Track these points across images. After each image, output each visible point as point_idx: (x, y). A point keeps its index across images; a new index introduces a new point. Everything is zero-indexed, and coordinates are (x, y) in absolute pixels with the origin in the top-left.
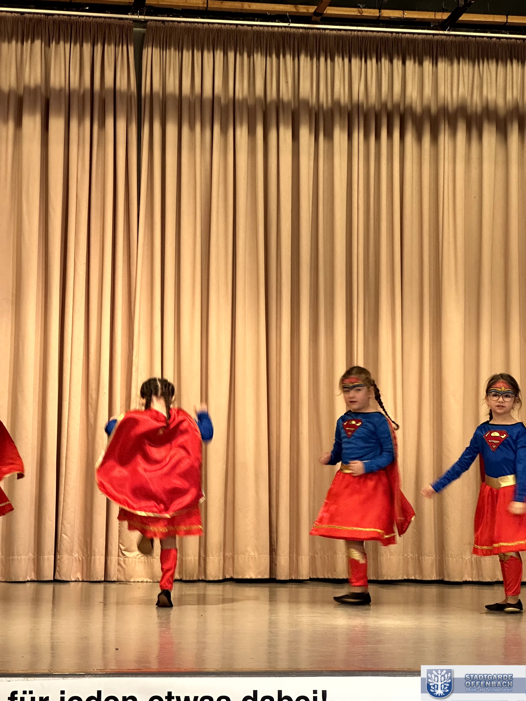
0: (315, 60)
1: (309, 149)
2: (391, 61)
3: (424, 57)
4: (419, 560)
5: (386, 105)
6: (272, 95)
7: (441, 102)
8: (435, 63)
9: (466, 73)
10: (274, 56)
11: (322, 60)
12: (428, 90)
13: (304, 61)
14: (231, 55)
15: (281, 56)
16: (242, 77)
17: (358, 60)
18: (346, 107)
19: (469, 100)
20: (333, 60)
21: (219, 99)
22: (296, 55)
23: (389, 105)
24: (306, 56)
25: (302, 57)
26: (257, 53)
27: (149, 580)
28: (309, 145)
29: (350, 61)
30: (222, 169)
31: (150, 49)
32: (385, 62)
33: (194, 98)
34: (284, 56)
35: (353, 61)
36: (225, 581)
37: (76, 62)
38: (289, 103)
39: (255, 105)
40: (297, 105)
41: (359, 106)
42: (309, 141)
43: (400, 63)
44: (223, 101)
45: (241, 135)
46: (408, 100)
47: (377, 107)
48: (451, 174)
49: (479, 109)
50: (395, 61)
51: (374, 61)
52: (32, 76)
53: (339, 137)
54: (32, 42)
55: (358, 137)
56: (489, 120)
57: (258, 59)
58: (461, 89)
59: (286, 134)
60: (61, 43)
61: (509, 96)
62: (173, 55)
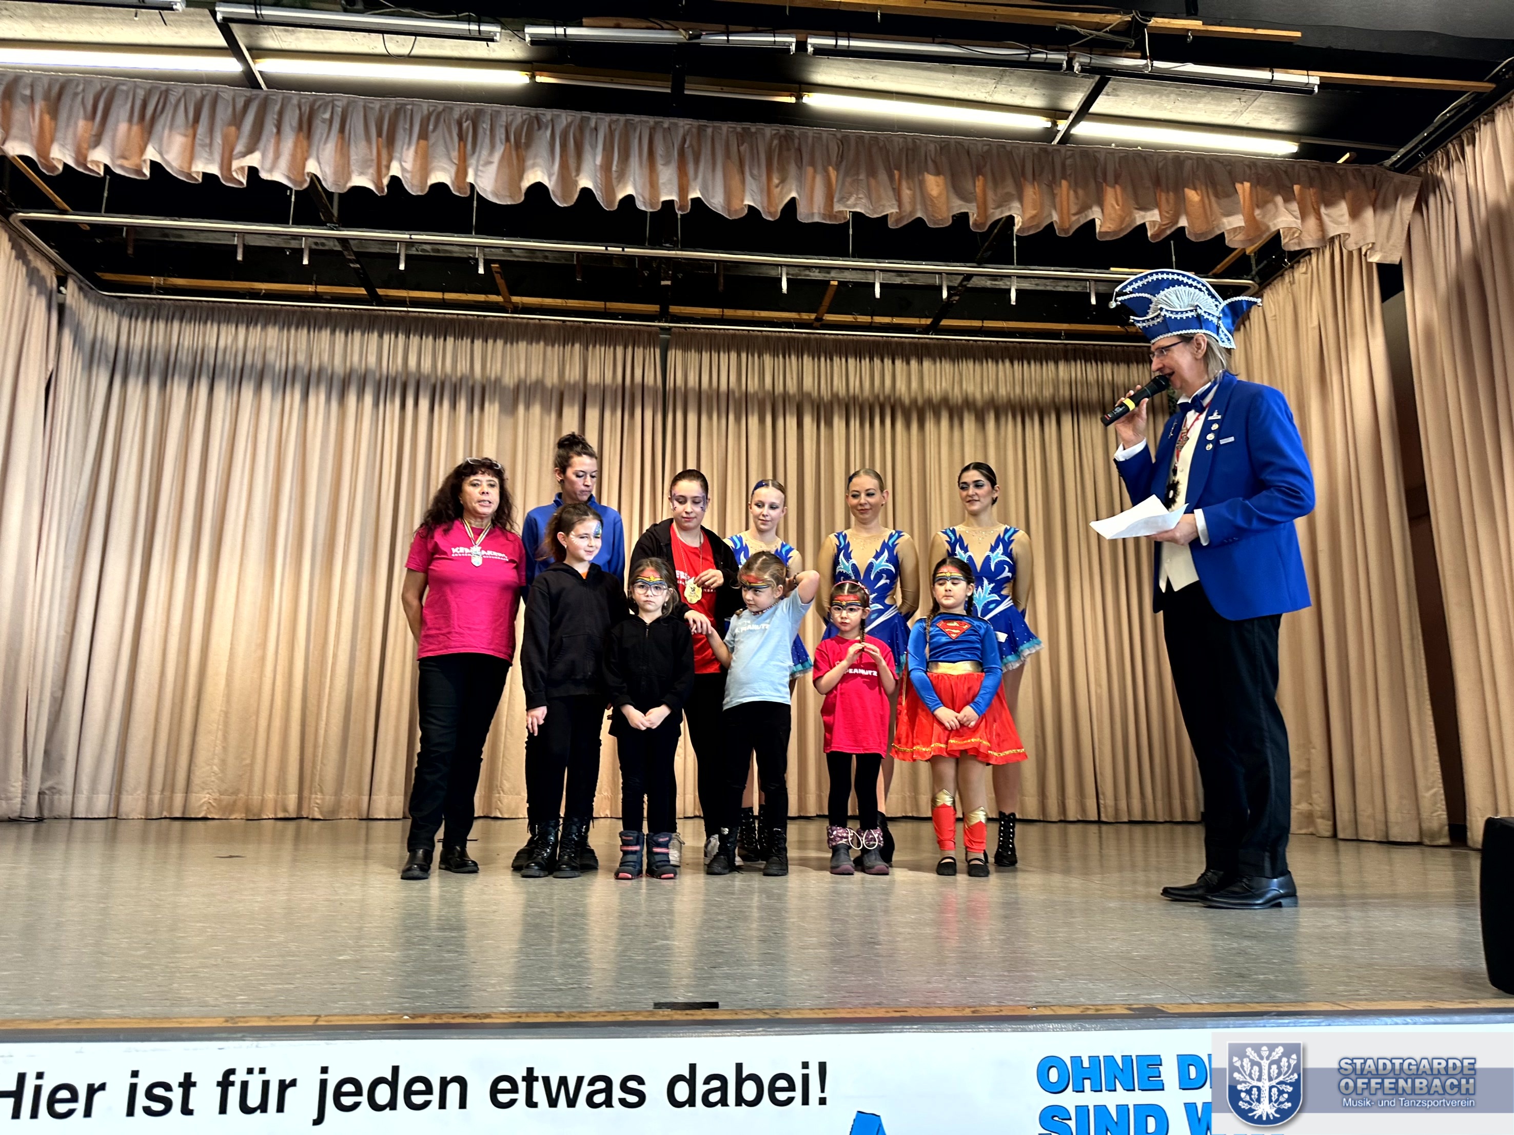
0: (816, 360)
1: (812, 436)
2: (882, 361)
3: (911, 358)
4: (915, 798)
5: (878, 397)
6: (779, 389)
7: (926, 394)
8: (921, 362)
9: (947, 371)
10: (781, 356)
11: (823, 359)
12: (914, 385)
13: (807, 361)
14: (744, 356)
15: (787, 357)
16: (754, 373)
17: (853, 360)
18: (844, 399)
19: (950, 394)
20: (831, 360)
21: (734, 392)
22: (800, 355)
23: (881, 398)
24: (809, 356)
25: (805, 357)
26: (767, 354)
28: (812, 432)
29: (847, 360)
30: (736, 453)
31: (674, 351)
32: (877, 362)
33: (711, 391)
34: (790, 357)
35: (849, 360)
37: (610, 362)
38: (794, 395)
39: (765, 397)
40: (801, 396)
41: (855, 398)
42: (812, 428)
43: (890, 362)
44: (737, 395)
45: (753, 422)
46: (898, 394)
47: (871, 399)
48: (937, 456)
49: (960, 401)
50: (886, 360)
51: (867, 360)
52: (572, 374)
53: (838, 424)
54: (573, 345)
55: (855, 424)
56: (969, 410)
57: (767, 359)
58: (944, 384)
59: (792, 422)
60: (598, 346)
61: (985, 389)
62: (693, 356)
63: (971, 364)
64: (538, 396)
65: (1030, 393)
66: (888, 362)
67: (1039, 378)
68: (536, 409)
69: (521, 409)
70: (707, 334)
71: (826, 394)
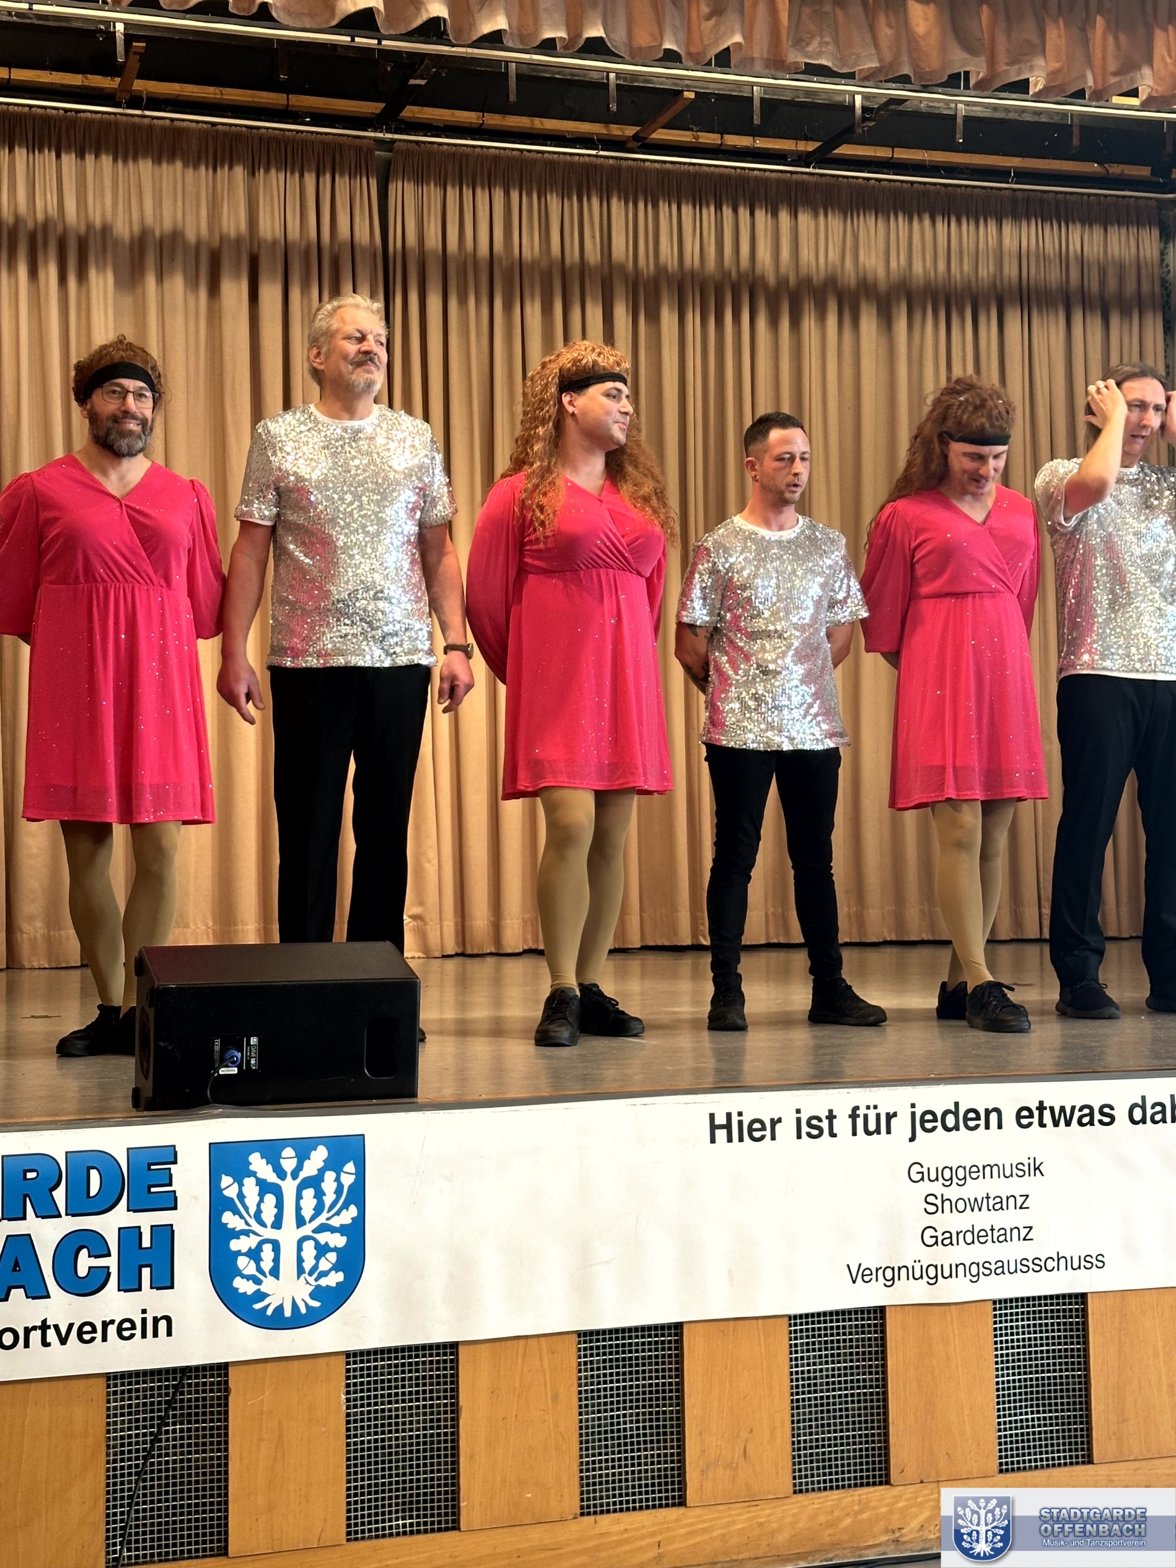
0: (631, 205)
1: (626, 337)
2: (735, 211)
3: (780, 206)
4: (783, 916)
5: (730, 274)
6: (573, 256)
7: (803, 271)
8: (795, 215)
9: (836, 231)
10: (574, 197)
11: (641, 205)
12: (785, 255)
13: (617, 206)
14: (515, 195)
15: (585, 199)
16: (531, 227)
17: (690, 207)
18: (676, 276)
19: (839, 272)
20: (656, 206)
21: (501, 260)
22: (606, 197)
23: (734, 275)
24: (619, 199)
25: (614, 201)
26: (552, 192)
27: (422, 955)
29: (679, 209)
31: (400, 184)
32: (727, 212)
33: (463, 258)
34: (589, 199)
35: (686, 206)
36: (526, 952)
37: (294, 200)
38: (598, 268)
39: (551, 268)
40: (606, 269)
41: (692, 275)
42: (627, 322)
43: (748, 213)
44: (505, 264)
45: (533, 313)
46: (759, 268)
47: (718, 277)
48: (820, 375)
49: (853, 282)
50: (741, 210)
51: (712, 209)
52: (232, 221)
53: (668, 318)
54: (231, 168)
55: (693, 320)
56: (868, 298)
57: (554, 202)
58: (831, 254)
59: (595, 314)
60: (273, 172)
61: (893, 264)
62: (433, 192)
63: (871, 221)
64: (179, 259)
65: (961, 271)
66: (744, 213)
67: (972, 246)
68: (177, 284)
69: (151, 281)
70: (454, 154)
71: (646, 264)
